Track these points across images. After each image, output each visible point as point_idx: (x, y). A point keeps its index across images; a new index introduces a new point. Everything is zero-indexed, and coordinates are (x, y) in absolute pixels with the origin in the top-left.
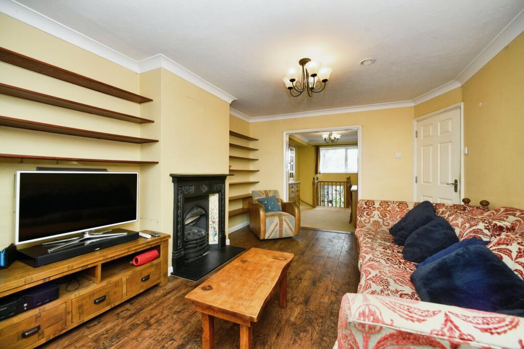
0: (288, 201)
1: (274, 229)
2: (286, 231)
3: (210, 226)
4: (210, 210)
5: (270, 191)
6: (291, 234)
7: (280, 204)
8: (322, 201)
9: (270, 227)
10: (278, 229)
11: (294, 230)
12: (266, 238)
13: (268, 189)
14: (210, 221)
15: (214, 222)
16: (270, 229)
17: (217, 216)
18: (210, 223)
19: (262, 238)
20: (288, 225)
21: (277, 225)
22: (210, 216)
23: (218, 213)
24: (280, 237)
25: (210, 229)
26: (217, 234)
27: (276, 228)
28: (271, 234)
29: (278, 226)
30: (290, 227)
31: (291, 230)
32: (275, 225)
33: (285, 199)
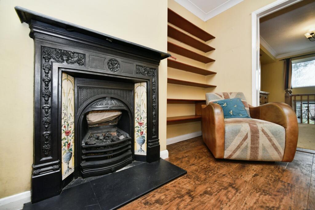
0: (259, 105)
1: (241, 144)
2: (264, 149)
3: (136, 129)
4: (136, 106)
5: (231, 93)
6: (275, 156)
7: (248, 109)
8: (299, 117)
9: (233, 139)
10: (249, 145)
11: (282, 152)
12: (225, 157)
13: (228, 91)
14: (136, 122)
15: (141, 124)
16: (233, 143)
17: (145, 115)
18: (136, 124)
19: (218, 155)
20: (270, 140)
21: (246, 137)
22: (136, 115)
23: (146, 111)
24: (252, 158)
25: (135, 133)
26: (146, 142)
27: (245, 144)
28: (234, 152)
29: (249, 140)
30: (273, 145)
31: (276, 149)
32: (241, 139)
33: (255, 103)
